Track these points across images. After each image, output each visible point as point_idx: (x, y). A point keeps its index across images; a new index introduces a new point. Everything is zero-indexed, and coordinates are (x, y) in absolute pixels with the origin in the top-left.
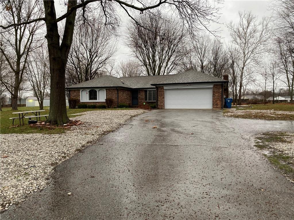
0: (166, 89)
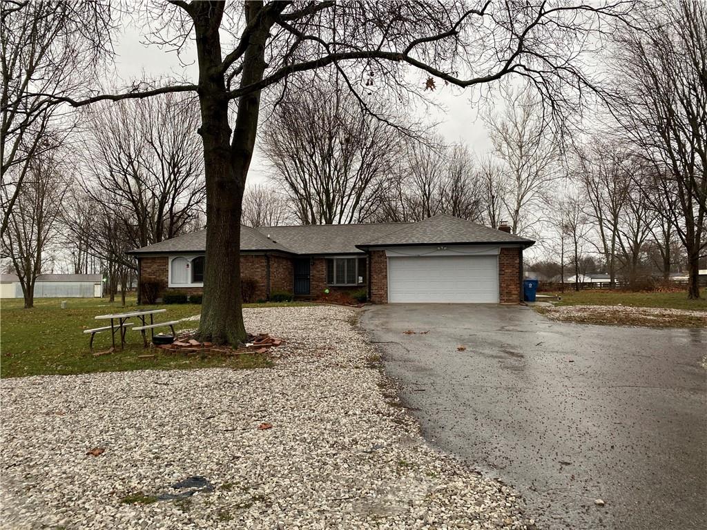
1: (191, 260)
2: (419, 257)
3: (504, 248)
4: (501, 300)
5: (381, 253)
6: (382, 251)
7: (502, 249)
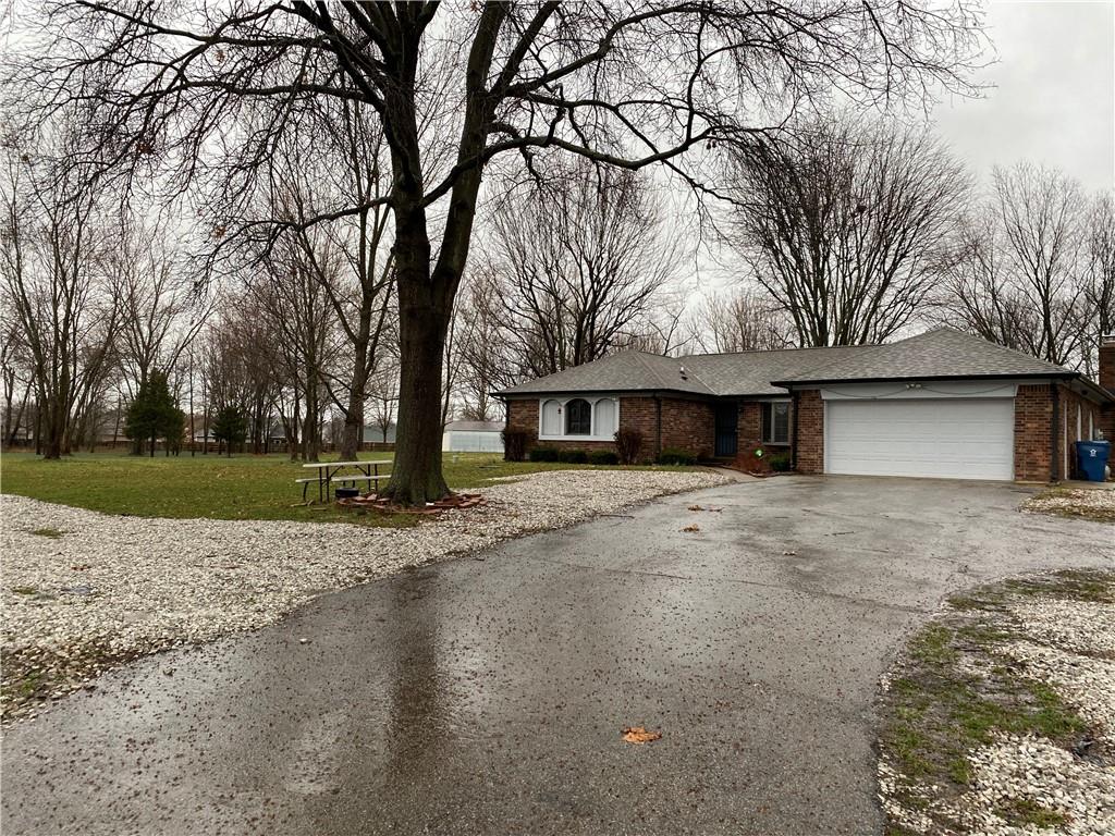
0: (829, 401)
1: (564, 404)
2: (874, 401)
3: (1024, 386)
4: (1016, 475)
5: (814, 395)
6: (816, 391)
7: (1020, 387)
